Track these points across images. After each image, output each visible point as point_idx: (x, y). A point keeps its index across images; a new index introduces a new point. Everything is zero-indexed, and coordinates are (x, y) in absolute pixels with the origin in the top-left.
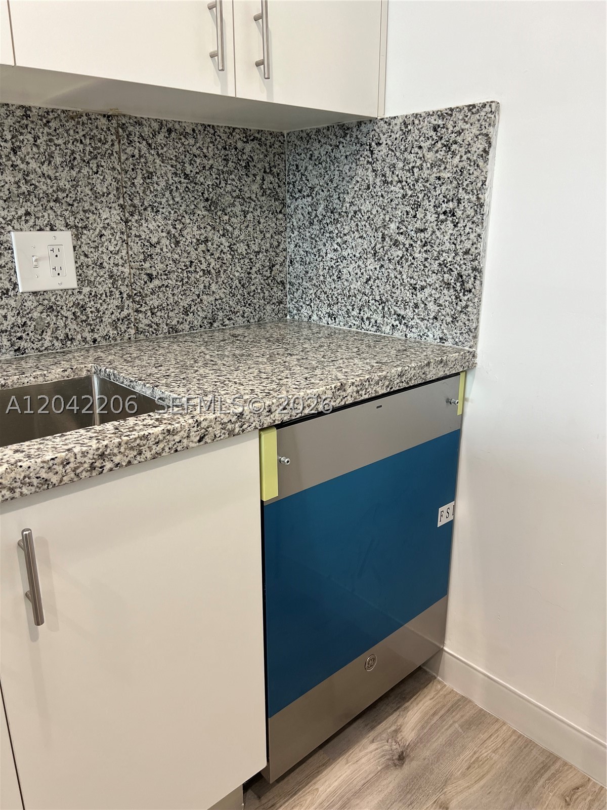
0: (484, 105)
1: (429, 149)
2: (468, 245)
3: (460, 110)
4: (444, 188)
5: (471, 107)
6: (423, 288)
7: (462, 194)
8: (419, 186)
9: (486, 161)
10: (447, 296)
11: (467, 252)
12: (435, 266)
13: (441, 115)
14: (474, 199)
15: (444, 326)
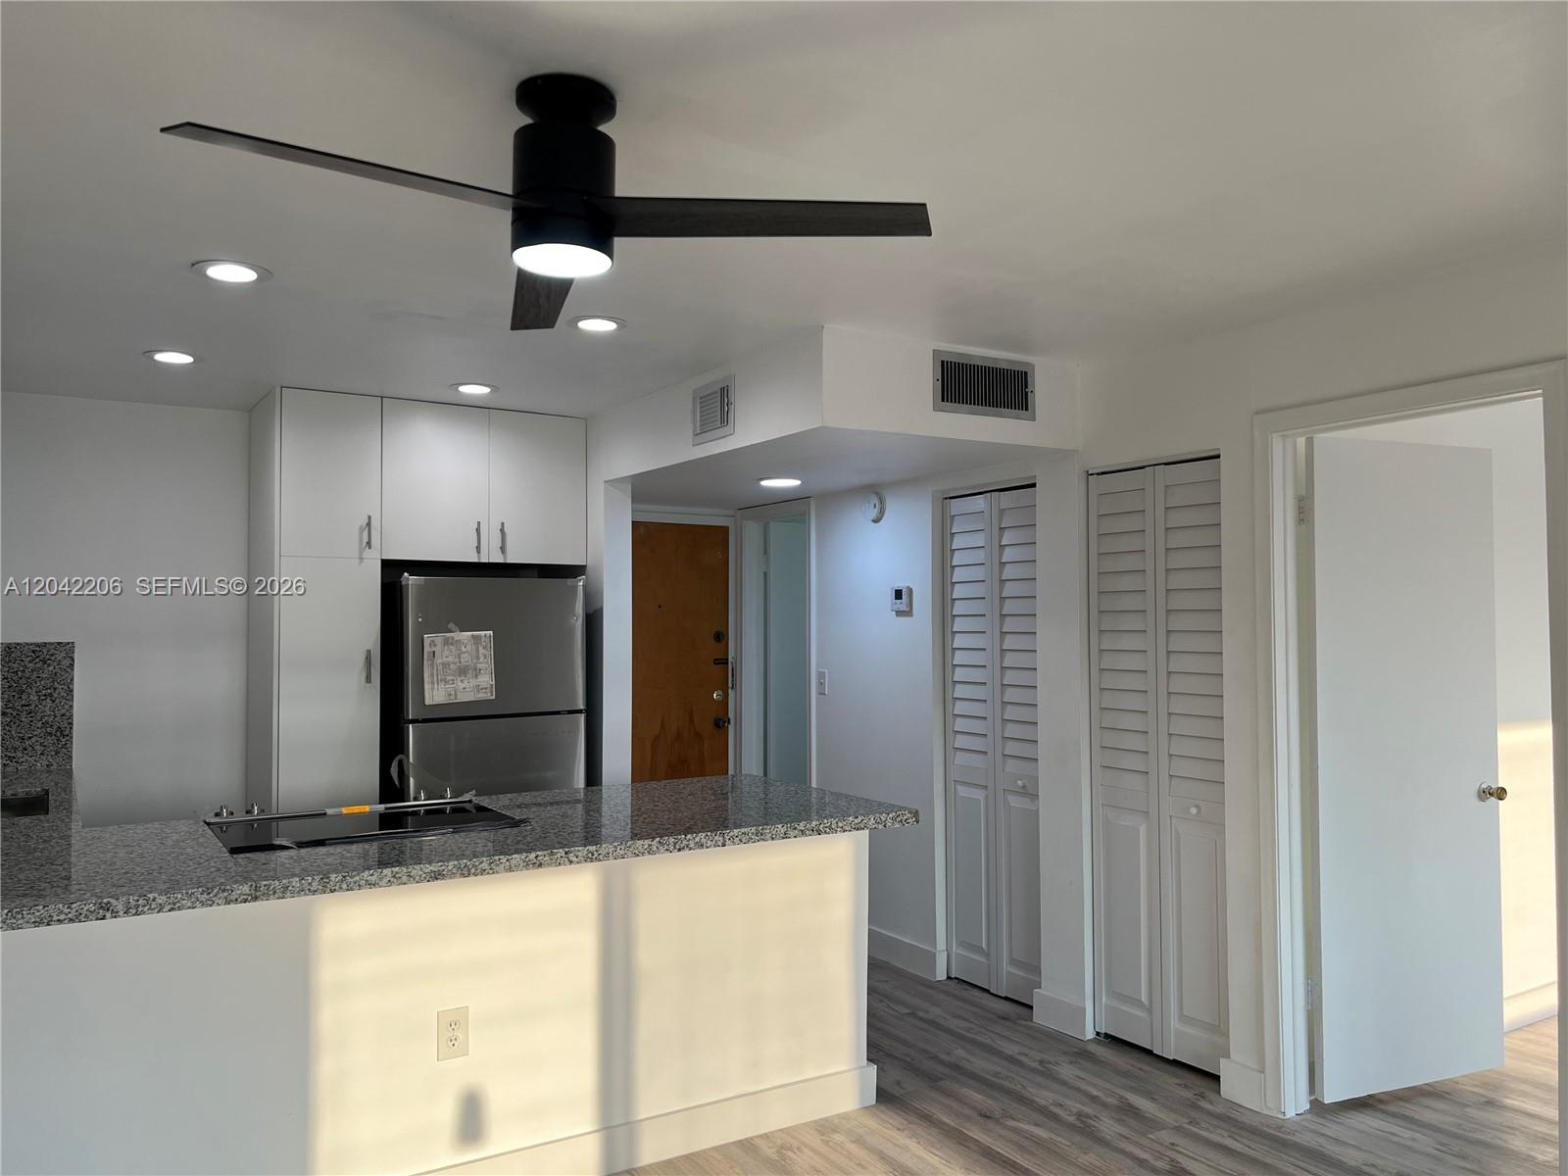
0: (68, 643)
1: (29, 662)
2: (63, 711)
3: (52, 644)
4: (43, 683)
5: (59, 643)
6: (30, 738)
7: (56, 685)
8: (24, 681)
9: (73, 669)
10: (50, 740)
11: (63, 715)
12: (40, 724)
13: (38, 645)
14: (66, 688)
15: (49, 758)
